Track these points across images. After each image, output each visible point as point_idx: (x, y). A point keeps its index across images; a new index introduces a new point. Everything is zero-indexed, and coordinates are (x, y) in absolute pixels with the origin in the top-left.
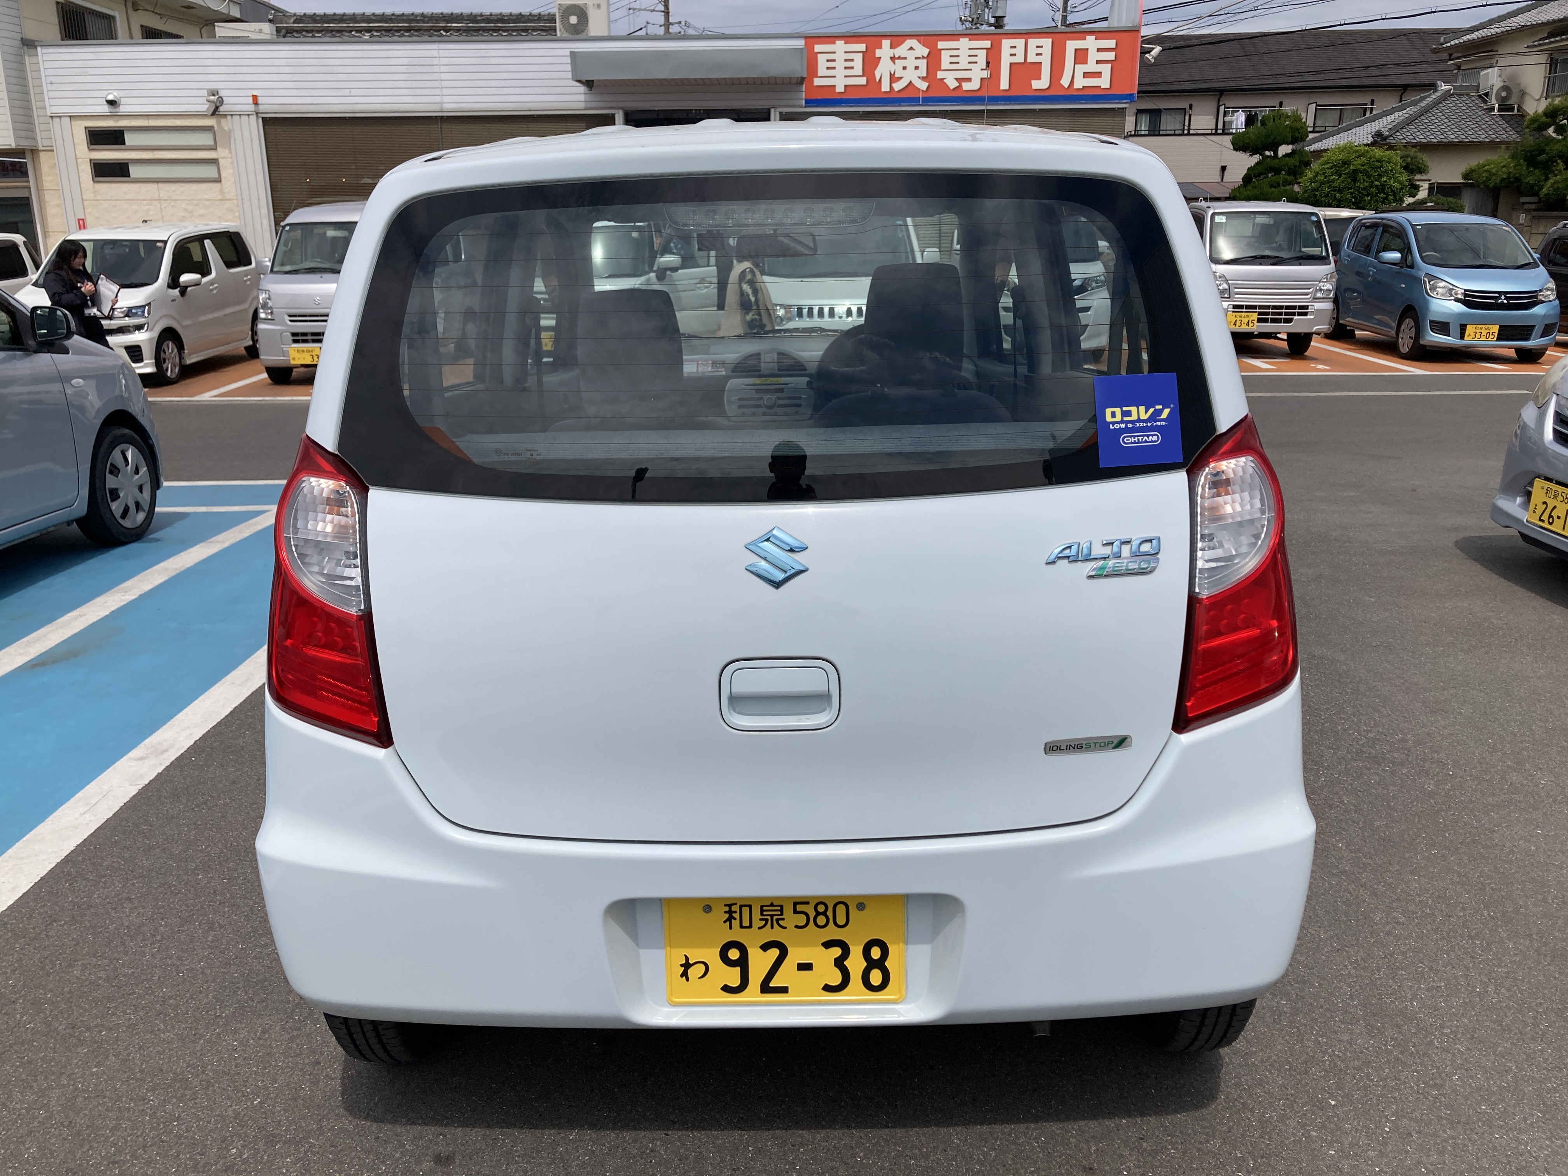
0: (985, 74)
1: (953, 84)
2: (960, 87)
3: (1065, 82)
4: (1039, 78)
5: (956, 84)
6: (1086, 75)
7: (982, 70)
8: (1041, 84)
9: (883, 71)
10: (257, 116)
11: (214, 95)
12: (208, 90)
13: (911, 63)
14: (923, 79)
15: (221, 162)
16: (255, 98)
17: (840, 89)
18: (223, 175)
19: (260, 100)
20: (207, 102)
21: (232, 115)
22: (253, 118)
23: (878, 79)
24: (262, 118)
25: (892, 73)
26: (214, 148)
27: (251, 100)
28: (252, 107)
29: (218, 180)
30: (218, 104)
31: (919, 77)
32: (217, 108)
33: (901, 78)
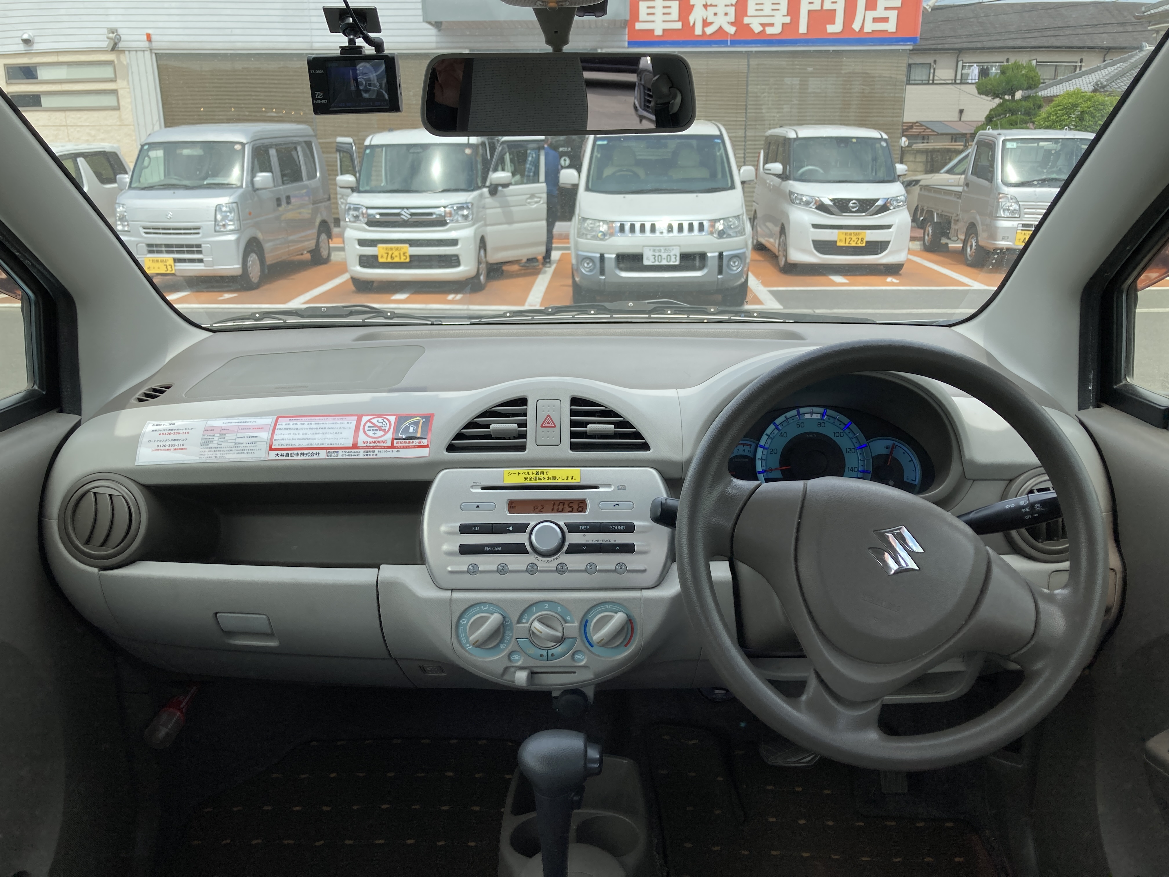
0: (788, 20)
1: (757, 29)
2: (764, 31)
3: (856, 26)
4: (833, 22)
5: (761, 29)
6: (875, 20)
7: (784, 16)
8: (835, 28)
9: (696, 17)
10: (151, 53)
11: (113, 33)
12: (108, 28)
13: (721, 10)
14: (732, 24)
15: (121, 92)
16: (149, 36)
17: (658, 32)
18: (122, 103)
19: (153, 38)
20: (106, 39)
21: (129, 51)
22: (147, 54)
23: (691, 24)
24: (156, 54)
25: (705, 18)
26: (114, 80)
27: (145, 37)
28: (147, 44)
29: (117, 108)
30: (116, 41)
31: (728, 23)
32: (116, 44)
33: (711, 23)
